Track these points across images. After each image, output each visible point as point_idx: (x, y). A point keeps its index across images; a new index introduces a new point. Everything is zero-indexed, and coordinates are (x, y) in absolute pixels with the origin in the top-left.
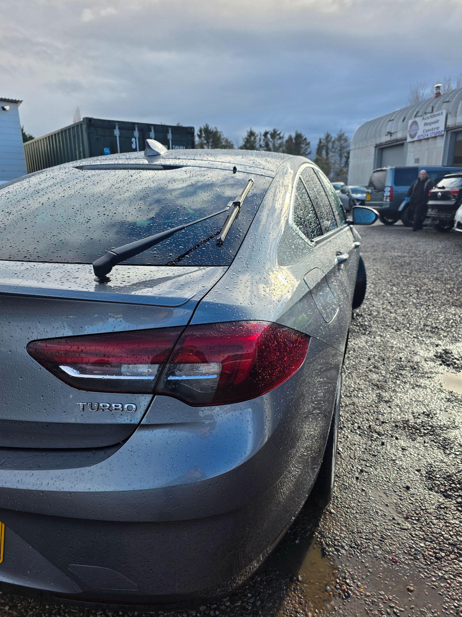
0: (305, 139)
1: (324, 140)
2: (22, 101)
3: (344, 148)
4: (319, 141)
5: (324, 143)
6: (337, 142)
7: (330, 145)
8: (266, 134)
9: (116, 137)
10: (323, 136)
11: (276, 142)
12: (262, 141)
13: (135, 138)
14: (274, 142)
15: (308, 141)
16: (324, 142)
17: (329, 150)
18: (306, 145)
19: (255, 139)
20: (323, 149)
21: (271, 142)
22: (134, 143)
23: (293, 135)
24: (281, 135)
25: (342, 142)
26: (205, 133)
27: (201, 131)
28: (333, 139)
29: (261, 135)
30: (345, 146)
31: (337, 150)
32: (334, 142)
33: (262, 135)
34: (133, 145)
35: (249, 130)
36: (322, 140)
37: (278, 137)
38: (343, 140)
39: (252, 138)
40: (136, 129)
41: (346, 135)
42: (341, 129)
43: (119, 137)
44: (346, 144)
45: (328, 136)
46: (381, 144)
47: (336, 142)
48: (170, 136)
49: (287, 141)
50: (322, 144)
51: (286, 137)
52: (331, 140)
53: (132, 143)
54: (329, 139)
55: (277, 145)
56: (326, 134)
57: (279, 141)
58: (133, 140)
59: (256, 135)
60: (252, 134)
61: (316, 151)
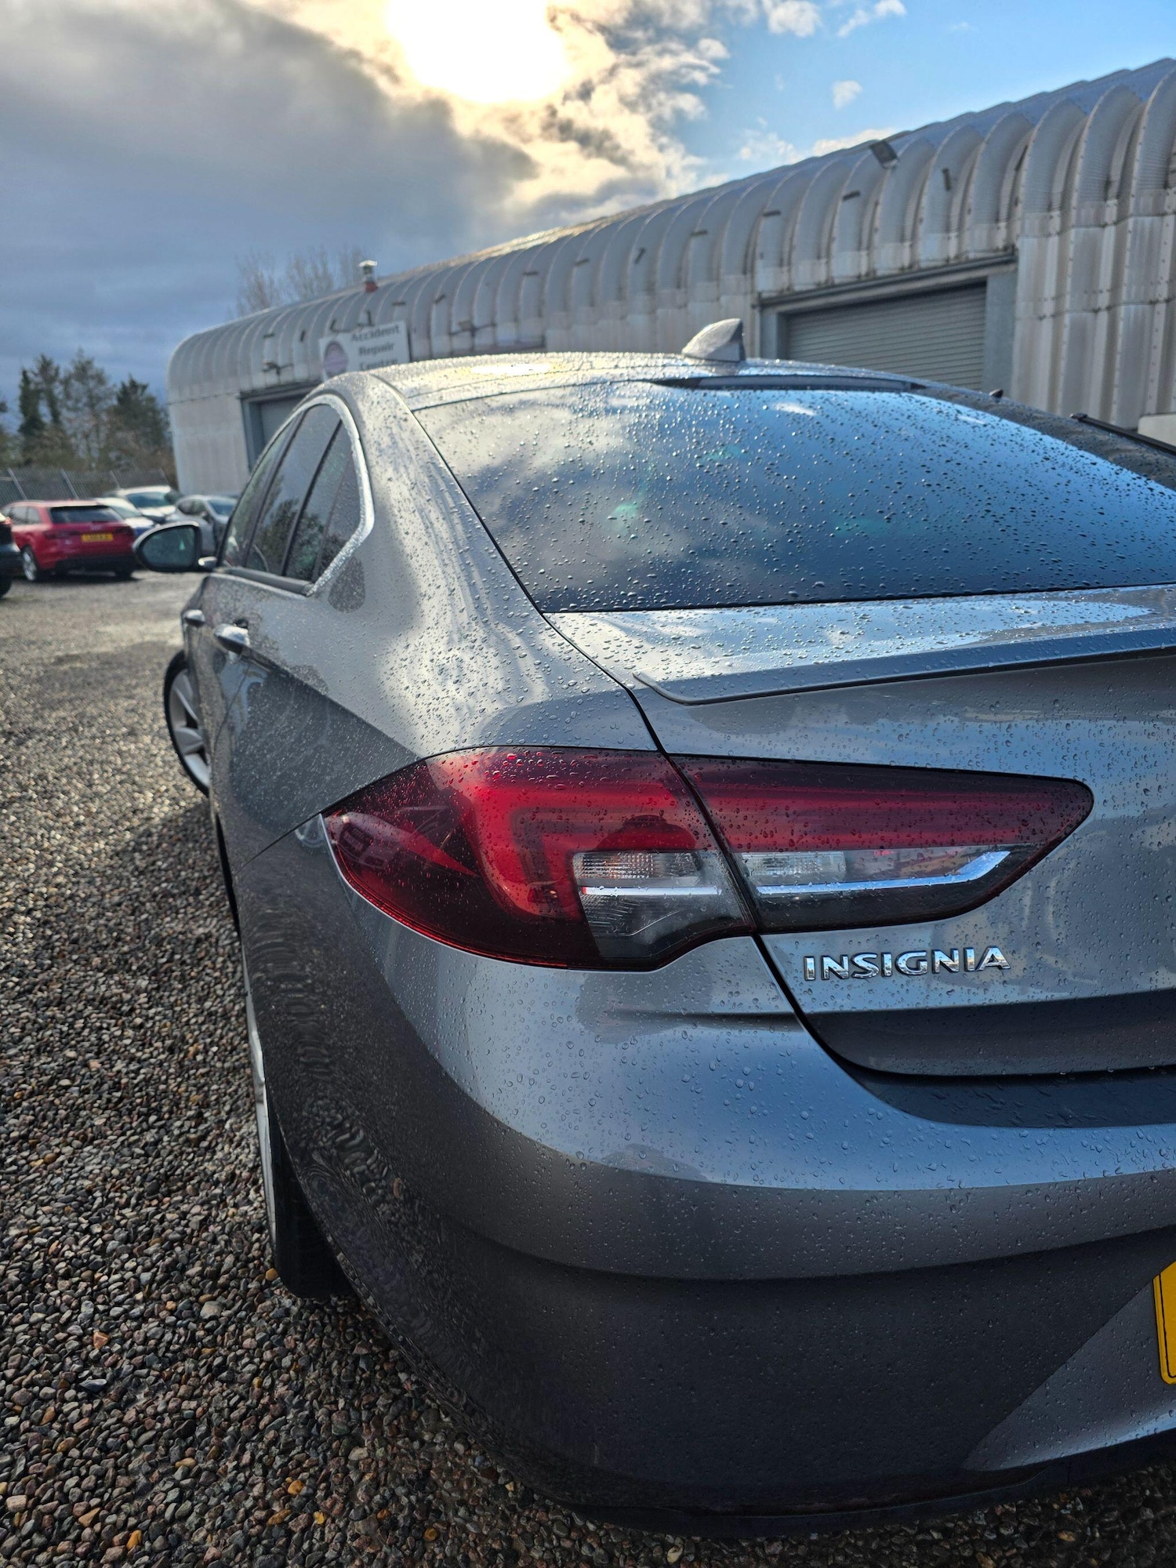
1: (36, 375)
3: (99, 399)
4: (21, 377)
5: (37, 384)
6: (76, 385)
7: (58, 390)
10: (32, 365)
16: (36, 379)
17: (59, 404)
25: (92, 384)
28: (62, 375)
30: (101, 395)
31: (80, 405)
32: (66, 382)
36: (30, 375)
38: (93, 377)
41: (97, 365)
42: (81, 351)
44: (102, 388)
45: (45, 366)
46: (254, 393)
47: (73, 381)
50: (32, 386)
52: (57, 373)
54: (52, 373)
56: (40, 359)
61: (18, 403)
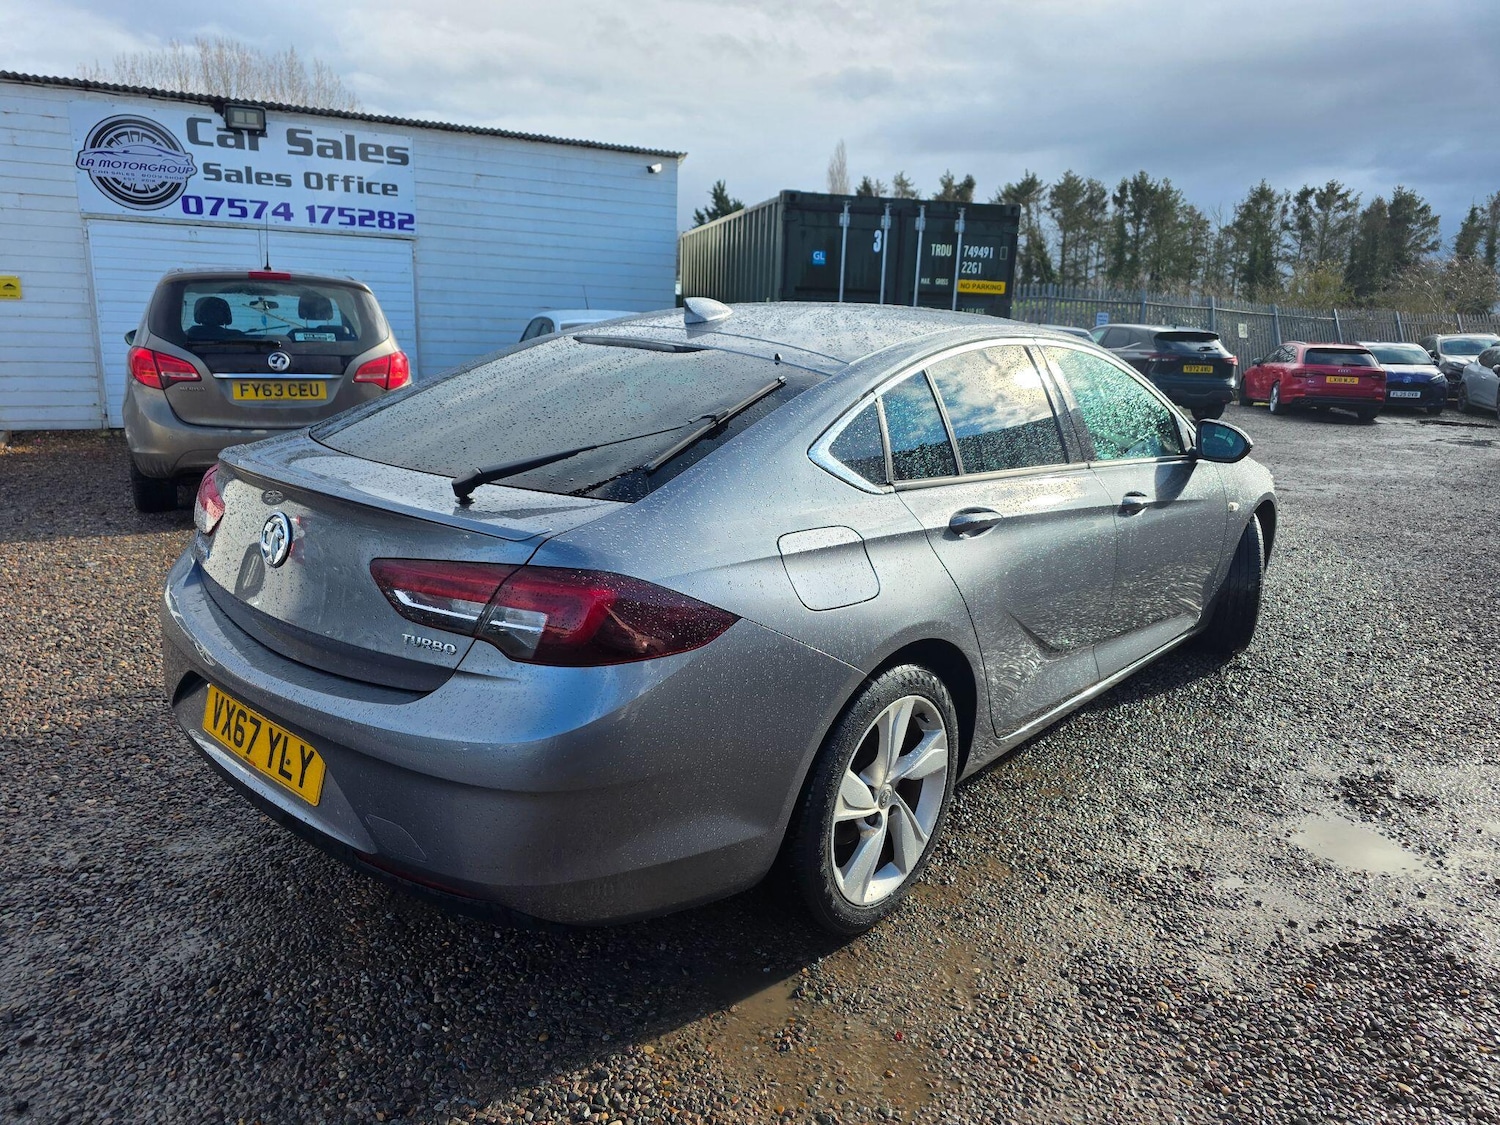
0: (1425, 209)
1: (1484, 211)
2: (686, 154)
4: (1467, 214)
5: (1483, 221)
8: (1304, 195)
9: (842, 228)
10: (1483, 201)
11: (1331, 215)
12: (1291, 211)
13: (883, 231)
14: (1326, 215)
15: (1433, 213)
16: (1483, 216)
18: (1424, 226)
19: (1270, 207)
20: (1480, 235)
21: (1316, 215)
22: (879, 240)
23: (1388, 198)
24: (1350, 199)
26: (1133, 196)
27: (1123, 189)
29: (1287, 199)
33: (1291, 199)
34: (875, 244)
35: (1257, 185)
36: (1479, 212)
37: (1340, 203)
39: (1264, 207)
40: (887, 211)
43: (848, 228)
48: (960, 226)
49: (1365, 214)
50: (1476, 224)
51: (1365, 205)
53: (875, 240)
55: (1333, 223)
57: (1343, 214)
58: (878, 233)
59: (1275, 198)
60: (1263, 195)
